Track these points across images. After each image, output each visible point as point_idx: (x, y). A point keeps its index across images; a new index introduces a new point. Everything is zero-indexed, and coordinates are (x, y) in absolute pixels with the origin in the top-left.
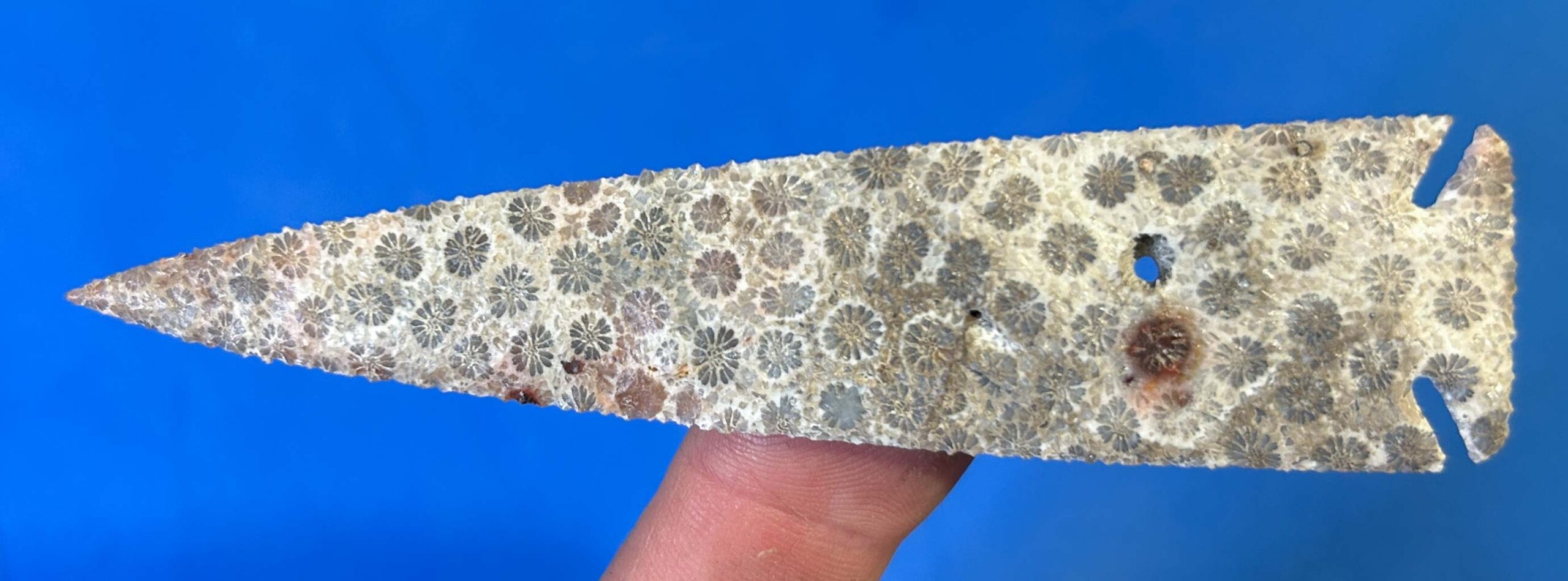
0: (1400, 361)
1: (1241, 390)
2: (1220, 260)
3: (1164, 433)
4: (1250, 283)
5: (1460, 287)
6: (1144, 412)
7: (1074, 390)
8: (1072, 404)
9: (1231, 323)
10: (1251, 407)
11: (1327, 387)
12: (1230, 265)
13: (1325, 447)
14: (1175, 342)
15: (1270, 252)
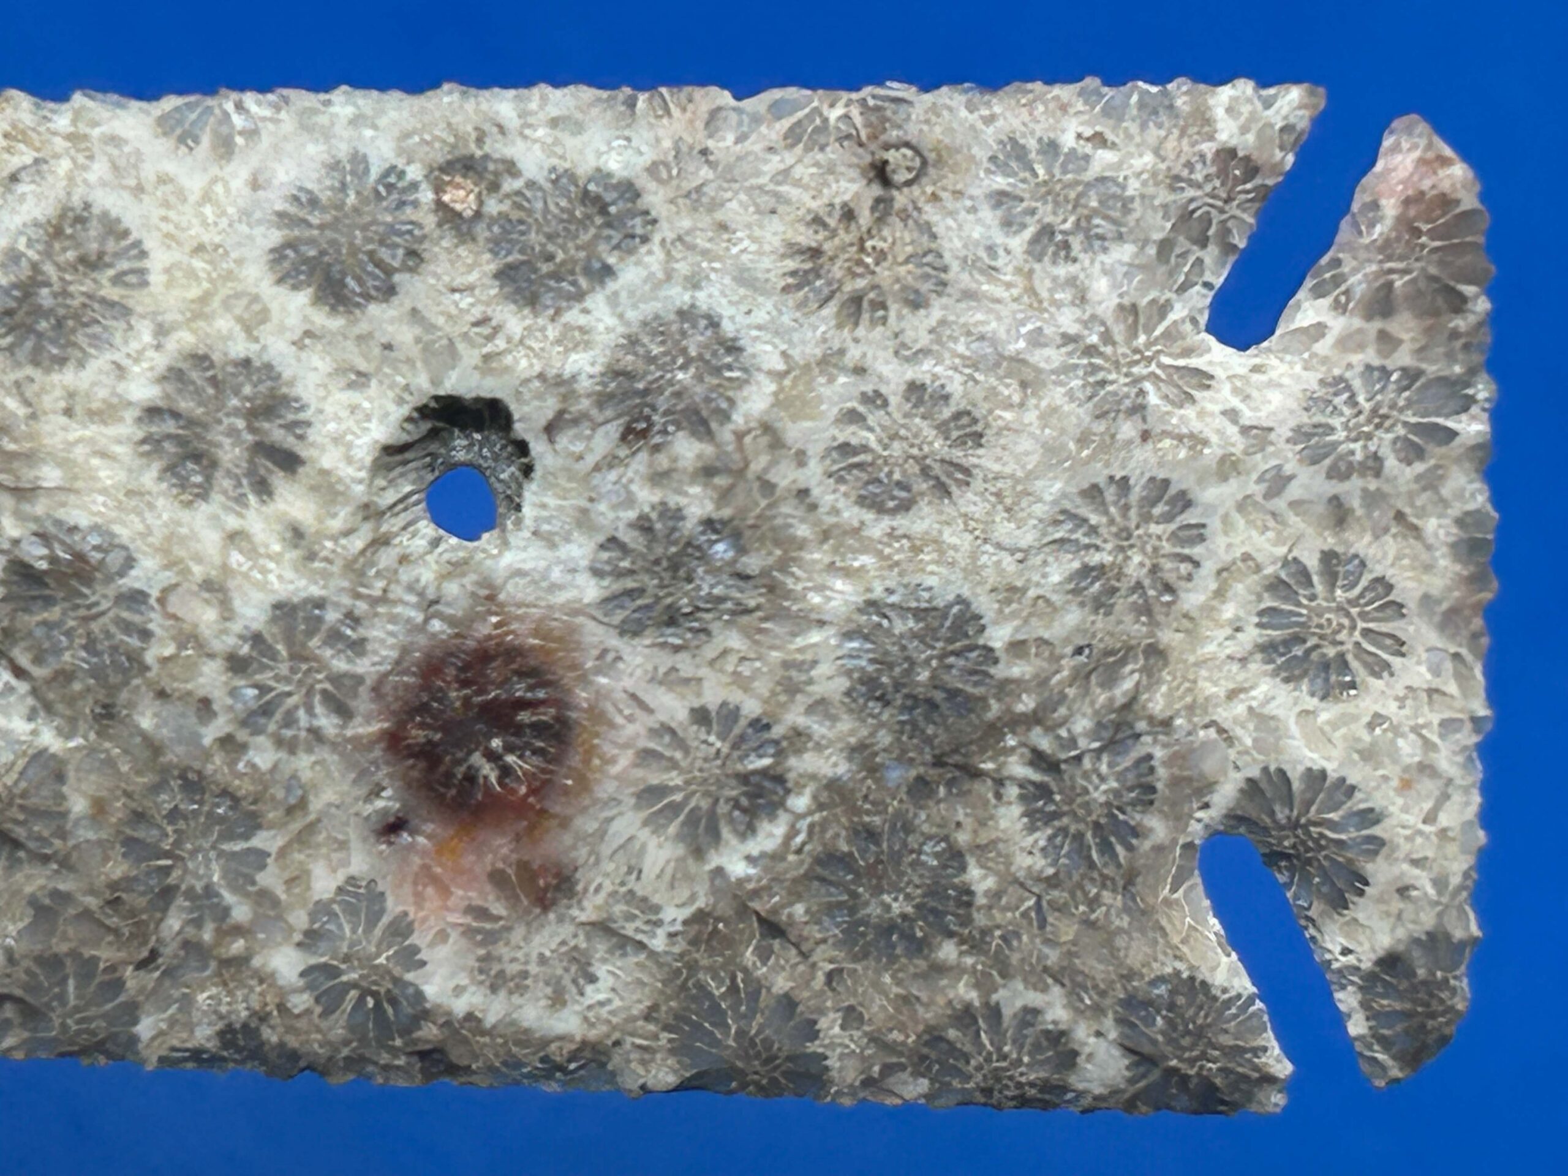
0: (1159, 786)
1: (715, 860)
2: (658, 478)
3: (494, 989)
4: (742, 550)
5: (1331, 578)
6: (434, 925)
7: (234, 854)
8: (229, 897)
9: (685, 664)
10: (743, 911)
11: (955, 857)
12: (686, 494)
13: (952, 1034)
14: (524, 717)
15: (801, 459)
